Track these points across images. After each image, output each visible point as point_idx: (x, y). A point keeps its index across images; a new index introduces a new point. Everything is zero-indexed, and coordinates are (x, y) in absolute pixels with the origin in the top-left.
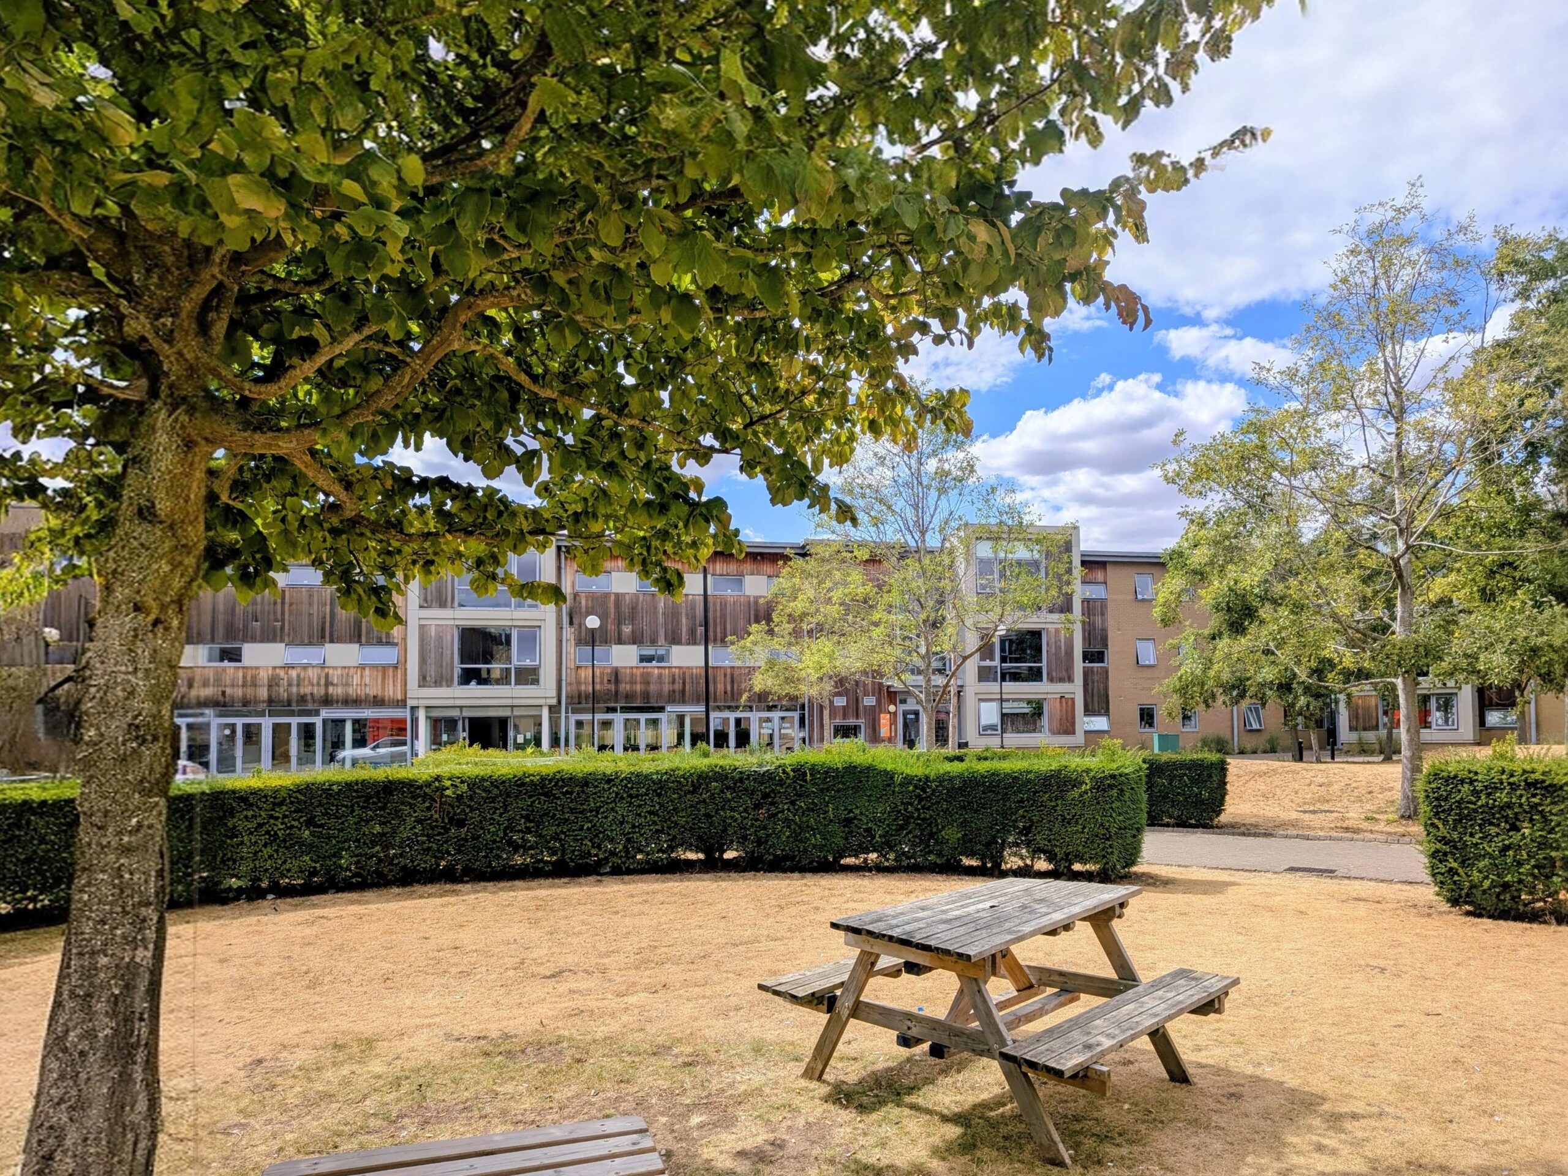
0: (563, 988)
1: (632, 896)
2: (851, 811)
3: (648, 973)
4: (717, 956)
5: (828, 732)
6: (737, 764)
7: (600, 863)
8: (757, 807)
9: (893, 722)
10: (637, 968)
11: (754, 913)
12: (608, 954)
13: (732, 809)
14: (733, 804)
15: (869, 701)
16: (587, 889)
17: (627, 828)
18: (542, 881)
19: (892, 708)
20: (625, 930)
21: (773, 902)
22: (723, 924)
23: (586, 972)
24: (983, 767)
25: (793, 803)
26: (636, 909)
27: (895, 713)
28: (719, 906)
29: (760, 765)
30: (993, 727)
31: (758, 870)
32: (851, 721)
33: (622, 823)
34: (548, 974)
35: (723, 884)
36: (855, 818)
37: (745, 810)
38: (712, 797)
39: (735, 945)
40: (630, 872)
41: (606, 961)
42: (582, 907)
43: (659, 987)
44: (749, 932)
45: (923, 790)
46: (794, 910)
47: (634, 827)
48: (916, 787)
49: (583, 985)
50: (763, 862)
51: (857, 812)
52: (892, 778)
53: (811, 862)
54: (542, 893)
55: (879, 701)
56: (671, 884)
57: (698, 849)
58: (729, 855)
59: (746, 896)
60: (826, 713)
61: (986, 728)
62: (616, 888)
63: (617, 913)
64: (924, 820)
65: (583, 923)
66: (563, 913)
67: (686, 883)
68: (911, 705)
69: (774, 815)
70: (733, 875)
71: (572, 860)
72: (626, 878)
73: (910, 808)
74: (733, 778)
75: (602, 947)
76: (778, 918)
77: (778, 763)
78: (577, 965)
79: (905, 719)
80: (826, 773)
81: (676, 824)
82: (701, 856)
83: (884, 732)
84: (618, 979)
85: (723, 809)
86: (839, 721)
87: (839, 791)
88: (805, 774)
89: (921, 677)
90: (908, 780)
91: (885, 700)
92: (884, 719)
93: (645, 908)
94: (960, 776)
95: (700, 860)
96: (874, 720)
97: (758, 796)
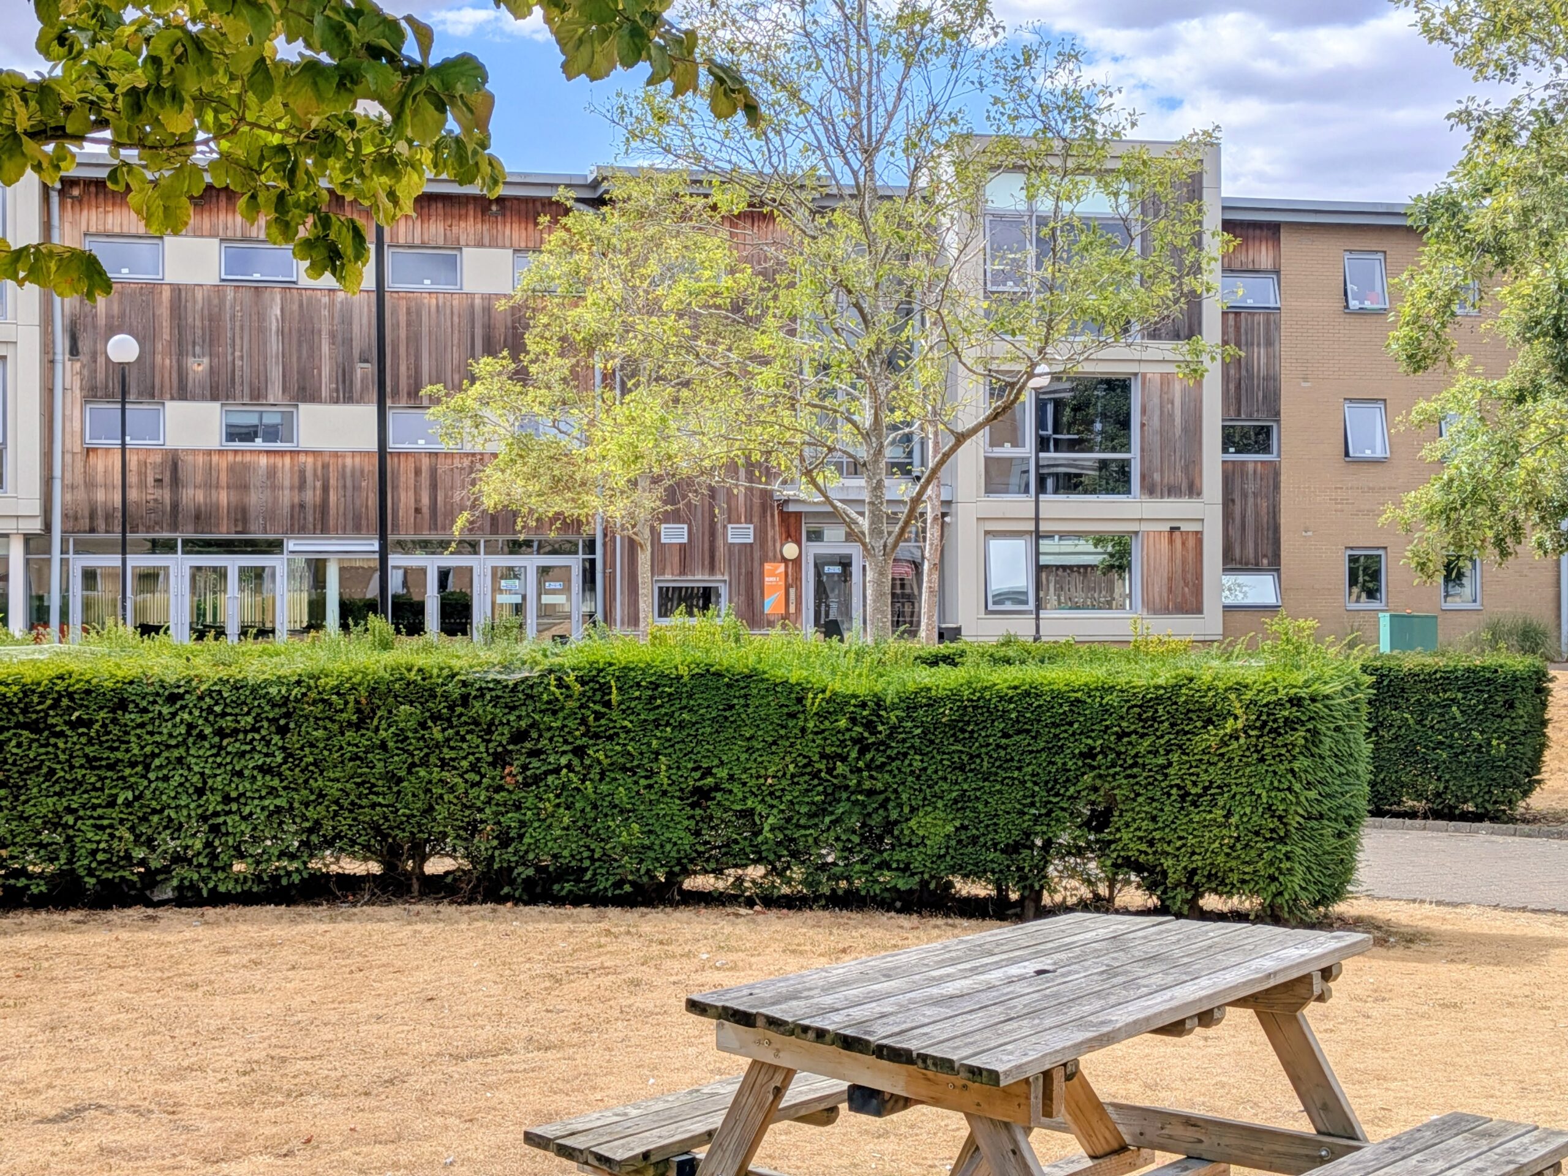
0: (85, 1143)
1: (226, 951)
2: (708, 772)
3: (269, 1113)
4: (420, 1081)
5: (647, 602)
6: (456, 664)
7: (151, 879)
8: (500, 759)
9: (793, 581)
10: (246, 1104)
11: (496, 990)
12: (180, 1073)
13: (444, 764)
14: (448, 754)
15: (740, 534)
16: (124, 935)
17: (213, 802)
18: (25, 917)
19: (790, 550)
20: (214, 1024)
21: (538, 969)
22: (428, 1013)
23: (135, 1109)
24: (1004, 678)
25: (579, 752)
26: (236, 979)
27: (797, 562)
28: (420, 976)
29: (506, 668)
30: (1017, 597)
31: (501, 900)
32: (698, 579)
33: (200, 792)
34: (52, 1113)
35: (426, 929)
36: (717, 788)
37: (474, 768)
38: (401, 737)
39: (458, 1058)
40: (217, 899)
41: (175, 1087)
42: (118, 974)
43: (296, 1144)
44: (488, 1031)
45: (870, 726)
46: (584, 987)
47: (227, 799)
48: (853, 720)
49: (129, 1138)
50: (512, 882)
51: (722, 773)
52: (800, 700)
53: (619, 884)
54: (28, 942)
55: (761, 534)
56: (309, 927)
57: (368, 851)
58: (435, 866)
59: (477, 954)
60: (644, 559)
61: (1000, 599)
62: (188, 934)
63: (194, 986)
64: (871, 793)
65: (122, 1006)
66: (75, 986)
67: (344, 926)
68: (834, 542)
69: (537, 779)
70: (447, 910)
71: (91, 872)
72: (211, 912)
73: (841, 768)
74: (446, 696)
75: (167, 1058)
76: (552, 1002)
77: (546, 664)
78: (114, 1094)
79: (819, 574)
80: (655, 686)
81: (321, 795)
82: (375, 868)
83: (772, 603)
84: (206, 1126)
85: (424, 763)
86: (671, 578)
87: (681, 726)
88: (605, 689)
89: (861, 482)
90: (836, 704)
91: (774, 531)
92: (773, 576)
93: (256, 976)
94: (954, 696)
95: (369, 877)
96: (750, 574)
97: (501, 736)
